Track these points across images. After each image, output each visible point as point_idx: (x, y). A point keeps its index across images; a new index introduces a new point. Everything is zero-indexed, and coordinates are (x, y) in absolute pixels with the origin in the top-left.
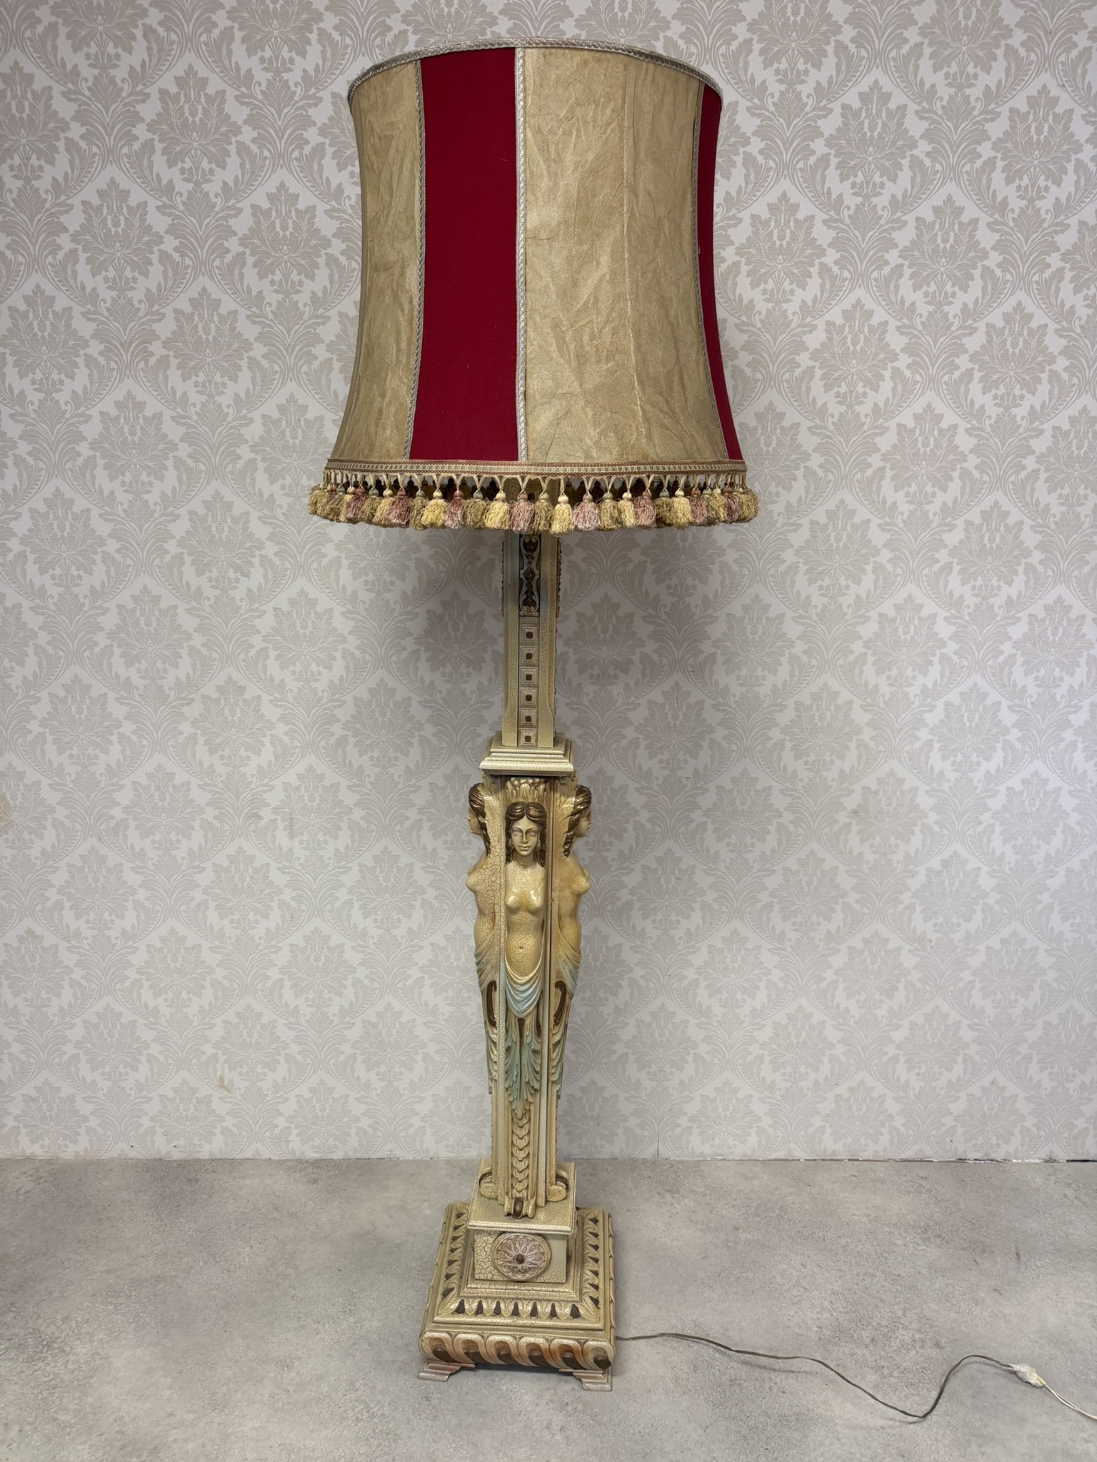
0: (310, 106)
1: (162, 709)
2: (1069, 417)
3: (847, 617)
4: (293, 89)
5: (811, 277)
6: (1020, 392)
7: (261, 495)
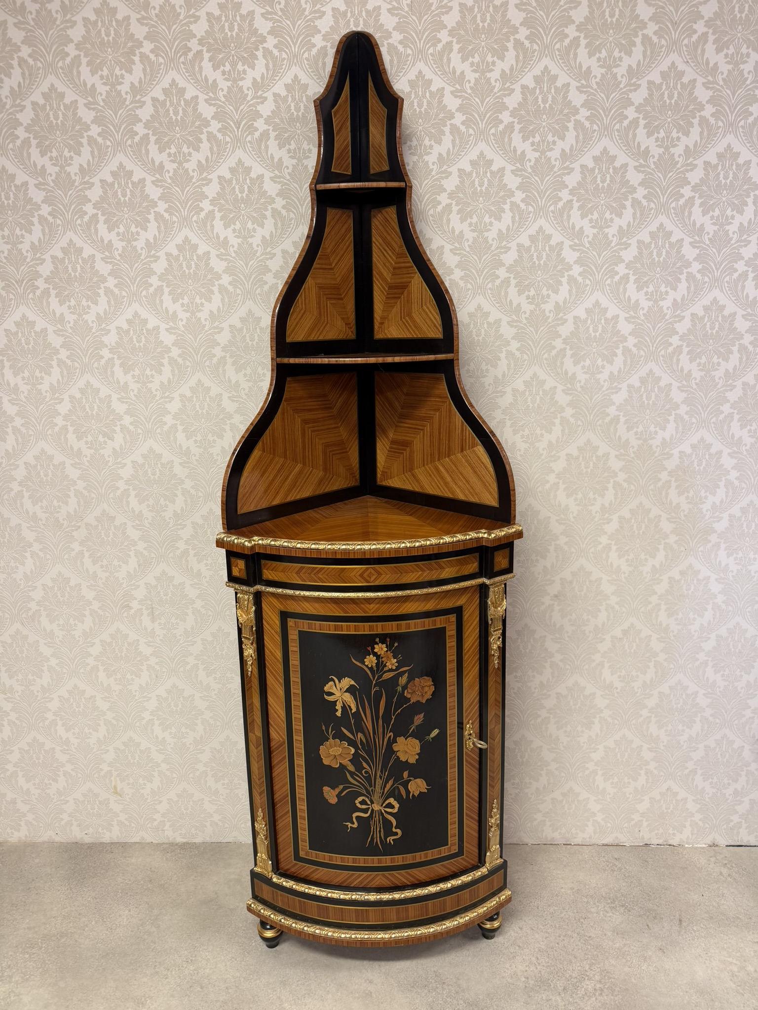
0: (137, 108)
1: (59, 533)
2: (704, 306)
3: (543, 457)
4: (124, 96)
5: (504, 212)
6: (665, 289)
7: (118, 383)
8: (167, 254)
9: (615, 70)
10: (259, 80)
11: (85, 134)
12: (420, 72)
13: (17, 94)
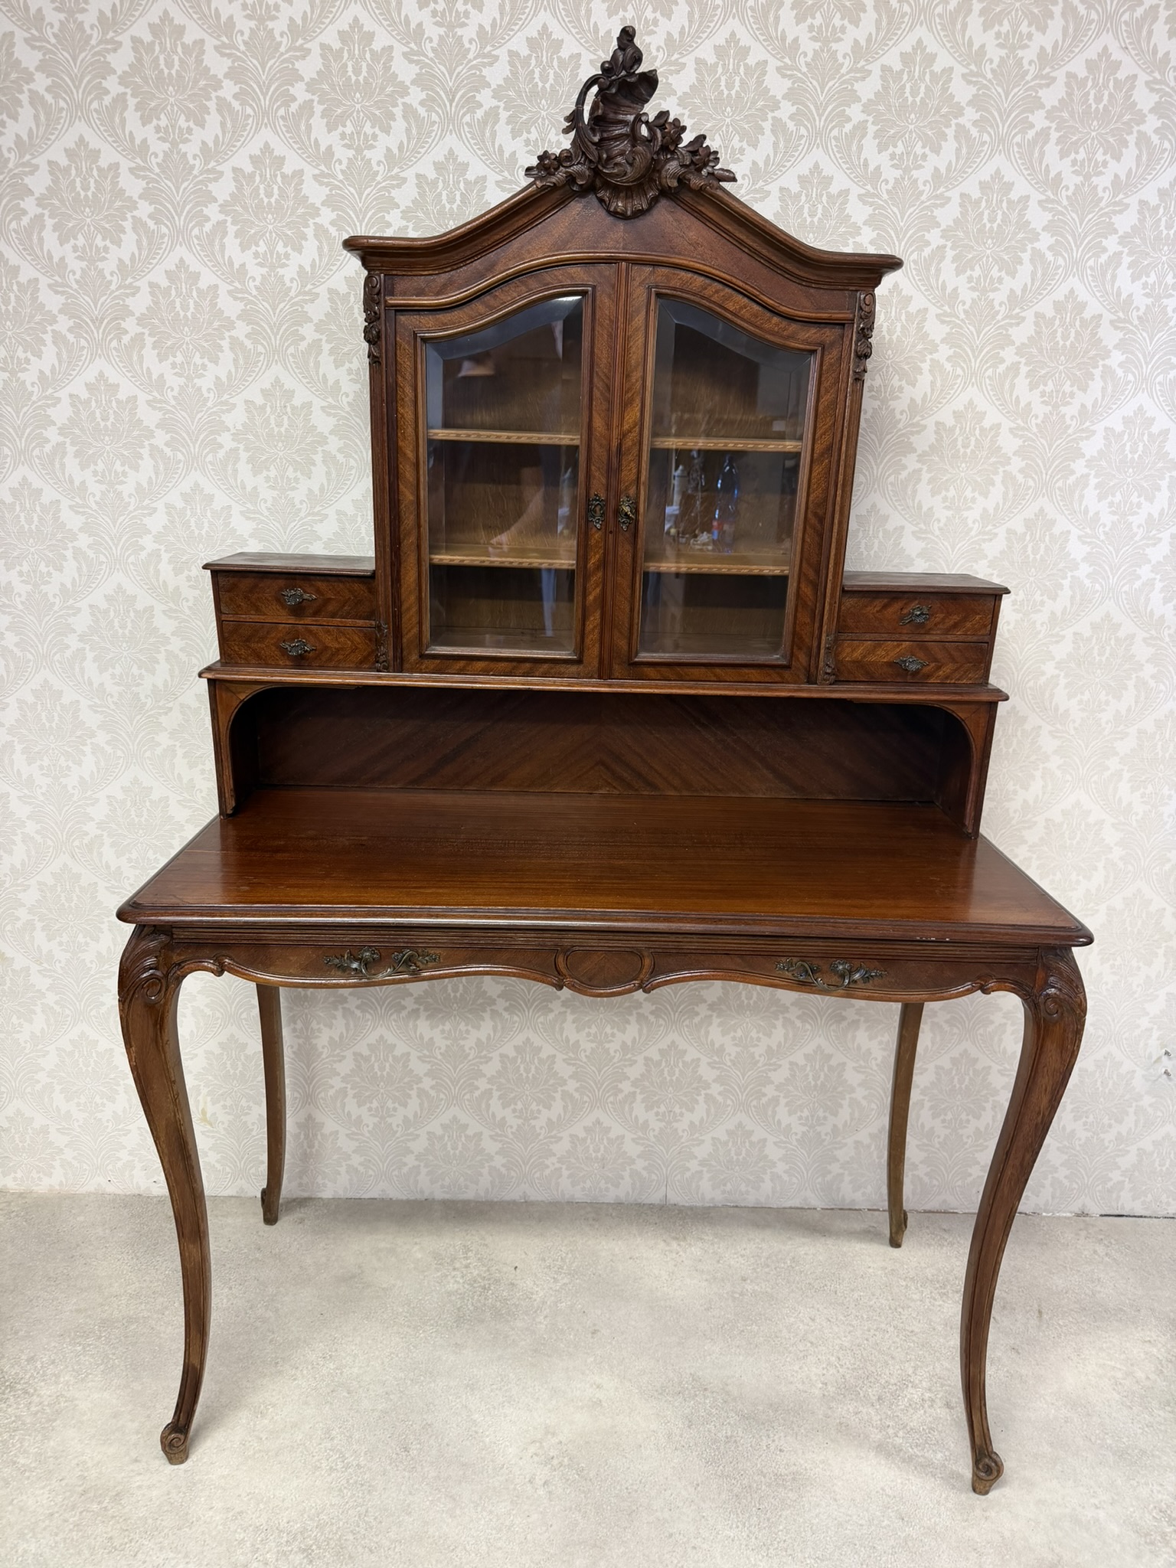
8: (330, 291)
9: (1020, 53)
10: (488, 28)
12: (733, 34)
13: (109, 22)
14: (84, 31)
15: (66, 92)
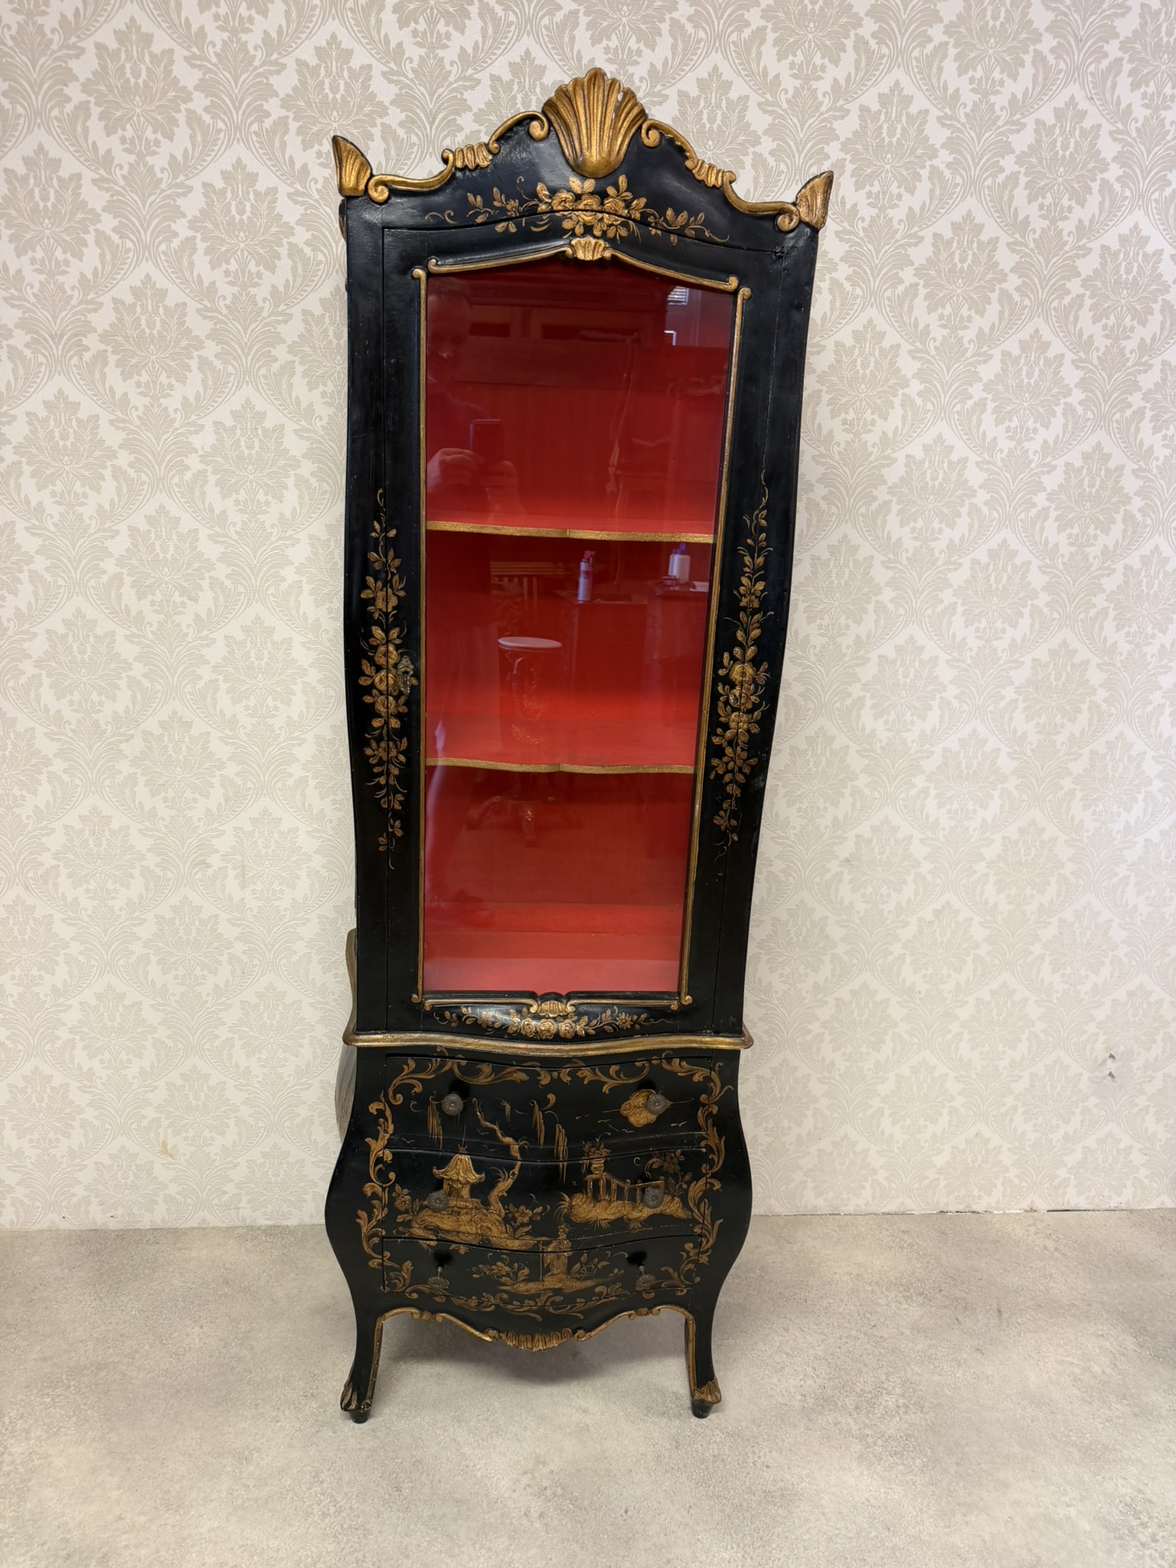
0: (272, 73)
1: (97, 745)
2: (1083, 454)
3: (846, 659)
4: (252, 52)
6: (1034, 425)
7: (212, 511)
8: (305, 312)
9: (993, 99)
10: (470, 51)
11: (183, 107)
12: (716, 68)
13: (72, 27)
14: (43, 34)
15: (24, 98)
